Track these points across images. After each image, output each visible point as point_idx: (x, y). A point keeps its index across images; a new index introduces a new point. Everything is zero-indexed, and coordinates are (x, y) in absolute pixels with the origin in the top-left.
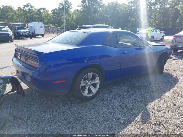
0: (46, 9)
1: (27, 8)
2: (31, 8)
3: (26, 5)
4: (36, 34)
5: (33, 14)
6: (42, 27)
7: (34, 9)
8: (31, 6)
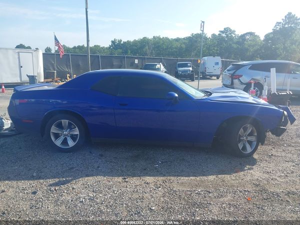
0: (256, 34)
1: (224, 35)
2: (230, 34)
3: (223, 30)
4: (207, 74)
5: (231, 43)
6: (217, 64)
7: (234, 36)
8: (230, 30)
